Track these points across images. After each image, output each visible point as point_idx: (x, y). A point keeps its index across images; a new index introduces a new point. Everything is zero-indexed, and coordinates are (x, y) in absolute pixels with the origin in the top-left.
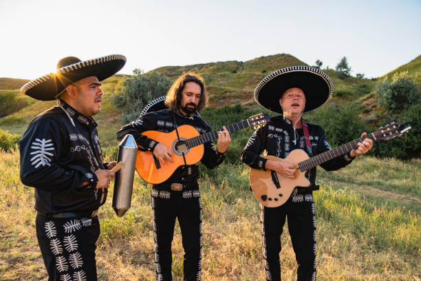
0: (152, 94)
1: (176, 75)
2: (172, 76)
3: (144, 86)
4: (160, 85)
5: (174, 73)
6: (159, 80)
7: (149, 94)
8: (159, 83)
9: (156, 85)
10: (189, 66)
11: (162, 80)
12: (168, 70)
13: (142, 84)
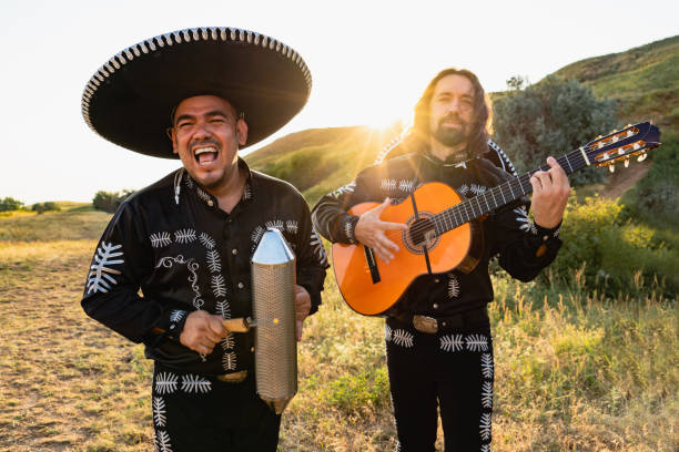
0: (545, 122)
1: (606, 74)
2: (597, 77)
3: (528, 108)
4: (563, 101)
5: (600, 71)
6: (560, 92)
7: (540, 122)
8: (561, 97)
9: (555, 103)
10: (637, 49)
11: (569, 90)
12: (589, 66)
13: (524, 105)
